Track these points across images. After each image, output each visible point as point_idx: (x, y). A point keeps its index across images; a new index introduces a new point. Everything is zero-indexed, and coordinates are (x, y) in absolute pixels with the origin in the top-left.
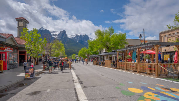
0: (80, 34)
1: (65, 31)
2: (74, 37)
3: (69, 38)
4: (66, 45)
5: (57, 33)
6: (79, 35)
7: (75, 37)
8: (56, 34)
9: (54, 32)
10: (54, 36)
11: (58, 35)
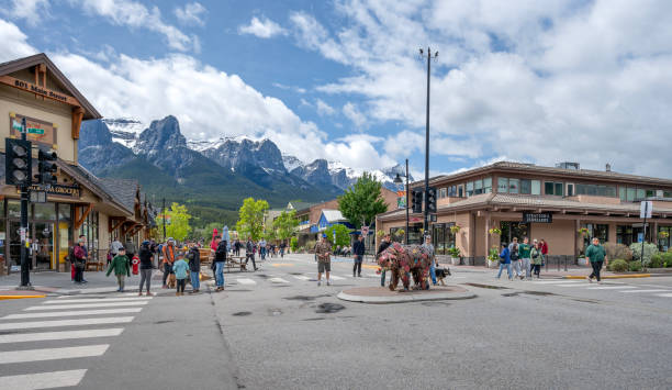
0: (244, 137)
1: (175, 119)
2: (217, 147)
3: (192, 152)
4: (180, 180)
5: (138, 130)
6: (239, 140)
7: (221, 149)
8: (131, 131)
9: (123, 122)
10: (123, 142)
11: (142, 136)
